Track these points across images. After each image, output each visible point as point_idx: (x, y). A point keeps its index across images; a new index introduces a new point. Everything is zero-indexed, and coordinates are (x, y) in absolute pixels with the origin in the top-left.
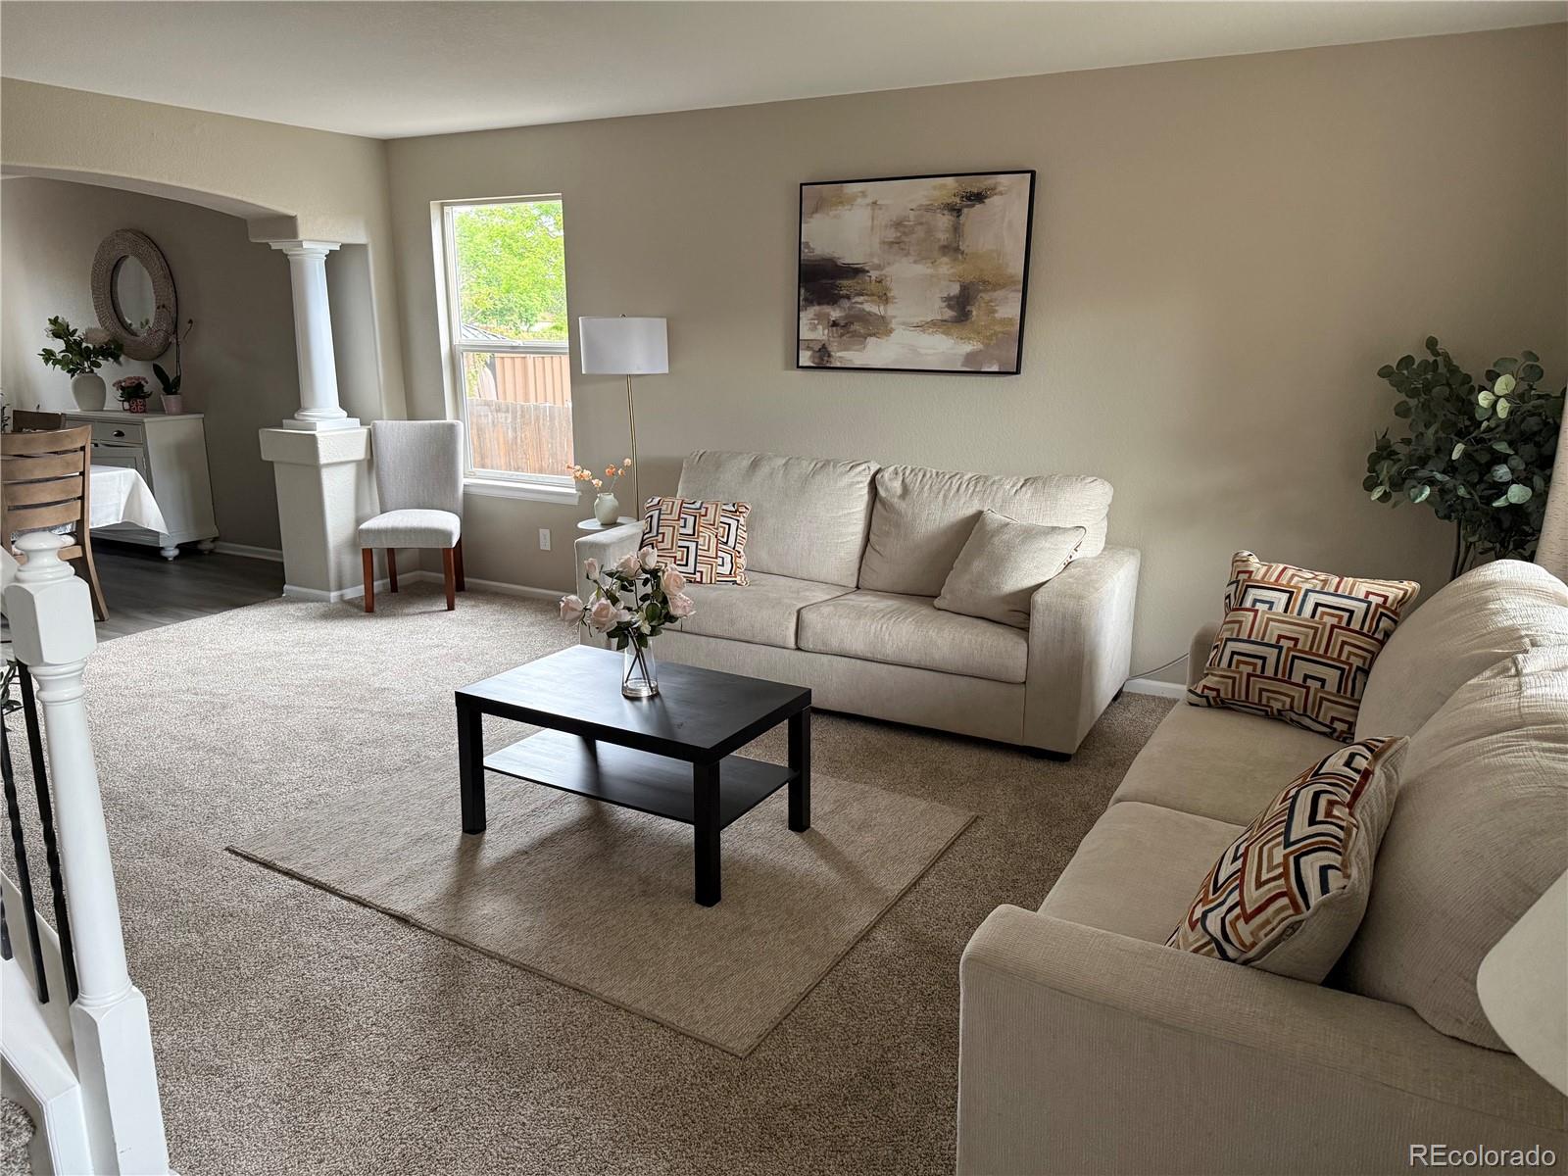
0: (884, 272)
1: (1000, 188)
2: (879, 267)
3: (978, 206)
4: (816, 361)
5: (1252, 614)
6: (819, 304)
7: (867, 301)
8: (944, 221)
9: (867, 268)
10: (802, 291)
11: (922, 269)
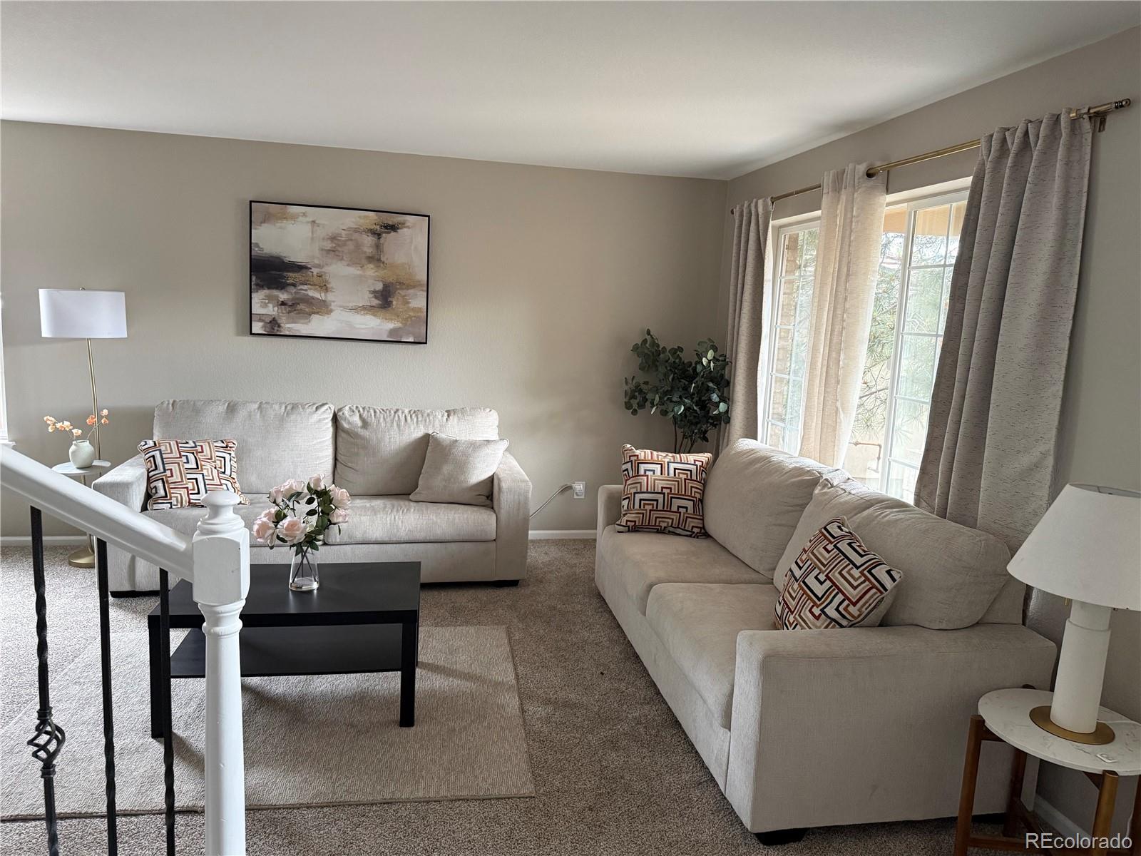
0: (323, 270)
1: (407, 224)
2: (318, 266)
3: (393, 234)
4: (267, 329)
5: (645, 478)
6: (269, 288)
7: (311, 289)
8: (368, 240)
9: (309, 266)
10: (254, 278)
11: (354, 271)
